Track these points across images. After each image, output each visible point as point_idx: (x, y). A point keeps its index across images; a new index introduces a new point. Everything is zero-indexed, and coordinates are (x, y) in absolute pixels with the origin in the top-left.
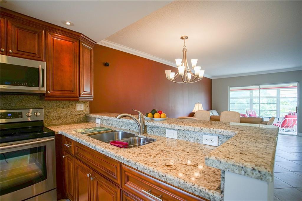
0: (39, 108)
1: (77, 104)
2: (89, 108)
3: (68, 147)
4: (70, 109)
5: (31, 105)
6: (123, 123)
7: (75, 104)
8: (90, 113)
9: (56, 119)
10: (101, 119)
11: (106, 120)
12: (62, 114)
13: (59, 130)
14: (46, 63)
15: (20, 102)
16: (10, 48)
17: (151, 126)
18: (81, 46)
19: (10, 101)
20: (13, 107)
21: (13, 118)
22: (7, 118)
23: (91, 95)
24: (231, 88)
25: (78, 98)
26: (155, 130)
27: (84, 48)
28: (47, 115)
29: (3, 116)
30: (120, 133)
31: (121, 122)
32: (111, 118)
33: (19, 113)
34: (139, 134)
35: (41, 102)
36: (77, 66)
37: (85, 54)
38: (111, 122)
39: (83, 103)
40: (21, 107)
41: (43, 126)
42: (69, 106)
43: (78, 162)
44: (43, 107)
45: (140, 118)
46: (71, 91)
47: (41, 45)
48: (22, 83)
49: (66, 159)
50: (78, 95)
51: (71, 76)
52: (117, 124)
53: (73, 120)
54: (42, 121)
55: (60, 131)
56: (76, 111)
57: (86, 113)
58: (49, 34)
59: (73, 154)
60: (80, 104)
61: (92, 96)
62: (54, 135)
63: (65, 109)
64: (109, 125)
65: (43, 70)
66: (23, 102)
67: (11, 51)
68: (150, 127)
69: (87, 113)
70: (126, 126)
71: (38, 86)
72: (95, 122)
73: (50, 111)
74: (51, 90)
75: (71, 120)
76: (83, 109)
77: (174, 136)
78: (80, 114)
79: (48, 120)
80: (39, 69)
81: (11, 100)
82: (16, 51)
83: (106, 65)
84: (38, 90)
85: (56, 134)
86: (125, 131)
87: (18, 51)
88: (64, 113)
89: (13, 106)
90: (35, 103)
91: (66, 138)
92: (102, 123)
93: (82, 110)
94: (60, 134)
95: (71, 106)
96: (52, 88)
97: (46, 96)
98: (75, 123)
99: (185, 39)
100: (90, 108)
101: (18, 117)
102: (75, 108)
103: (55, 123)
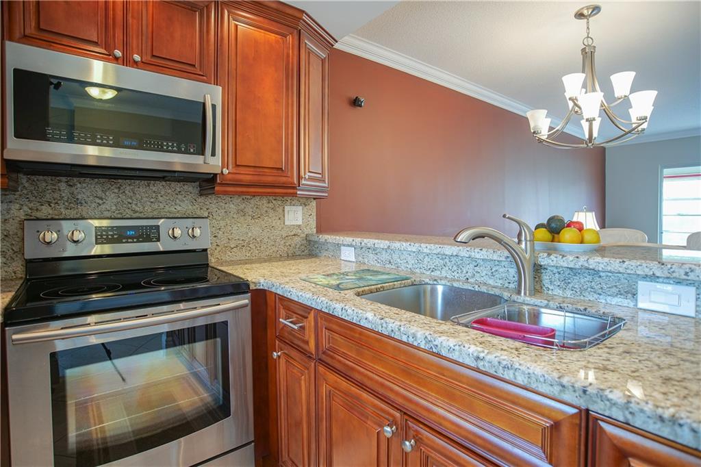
0: (195, 216)
1: (287, 208)
2: (315, 217)
3: (295, 327)
4: (270, 220)
5: (179, 208)
6: (442, 259)
7: (281, 208)
8: (317, 232)
9: (237, 246)
10: (359, 249)
11: (374, 250)
12: (250, 234)
13: (258, 276)
14: (221, 88)
15: (152, 200)
16: (135, 50)
17: (559, 270)
18: (303, 46)
19: (131, 198)
20: (137, 212)
21: (138, 241)
22: (124, 241)
23: (324, 181)
24: (667, 172)
25: (294, 188)
26: (582, 281)
27: (309, 52)
28: (215, 237)
29: (115, 236)
30: (440, 289)
31: (435, 256)
32: (397, 245)
33: (151, 227)
34: (519, 293)
35: (201, 199)
36: (293, 101)
37: (311, 69)
38: (395, 256)
39: (301, 205)
40: (155, 213)
41: (208, 264)
42: (266, 211)
43: (332, 377)
44: (206, 214)
45: (524, 243)
46: (278, 169)
47: (208, 41)
48: (165, 143)
49: (283, 361)
50: (295, 181)
51: (280, 127)
52: (419, 261)
53: (275, 249)
54: (205, 250)
55: (262, 281)
56: (283, 225)
57: (307, 231)
58: (226, 11)
59: (313, 353)
60: (294, 208)
61: (326, 185)
62: (247, 292)
63: (257, 221)
64: (388, 266)
65: (214, 107)
66: (161, 199)
67: (137, 58)
68: (555, 270)
69: (310, 232)
70: (455, 268)
71: (202, 152)
72: (336, 257)
73: (222, 223)
74: (230, 167)
75: (271, 251)
76: (300, 222)
77: (679, 305)
78: (292, 233)
79: (218, 249)
80: (204, 104)
81: (132, 194)
82: (148, 58)
83: (355, 103)
84: (202, 162)
85: (252, 287)
86: (456, 284)
87: (153, 56)
88: (256, 231)
89: (137, 209)
90: (186, 201)
91: (283, 299)
92: (360, 259)
93: (298, 224)
94: (261, 287)
95: (271, 213)
96: (234, 161)
97: (218, 181)
98: (281, 258)
99: (590, 16)
100: (317, 218)
101: (148, 239)
102: (282, 218)
103: (235, 258)
